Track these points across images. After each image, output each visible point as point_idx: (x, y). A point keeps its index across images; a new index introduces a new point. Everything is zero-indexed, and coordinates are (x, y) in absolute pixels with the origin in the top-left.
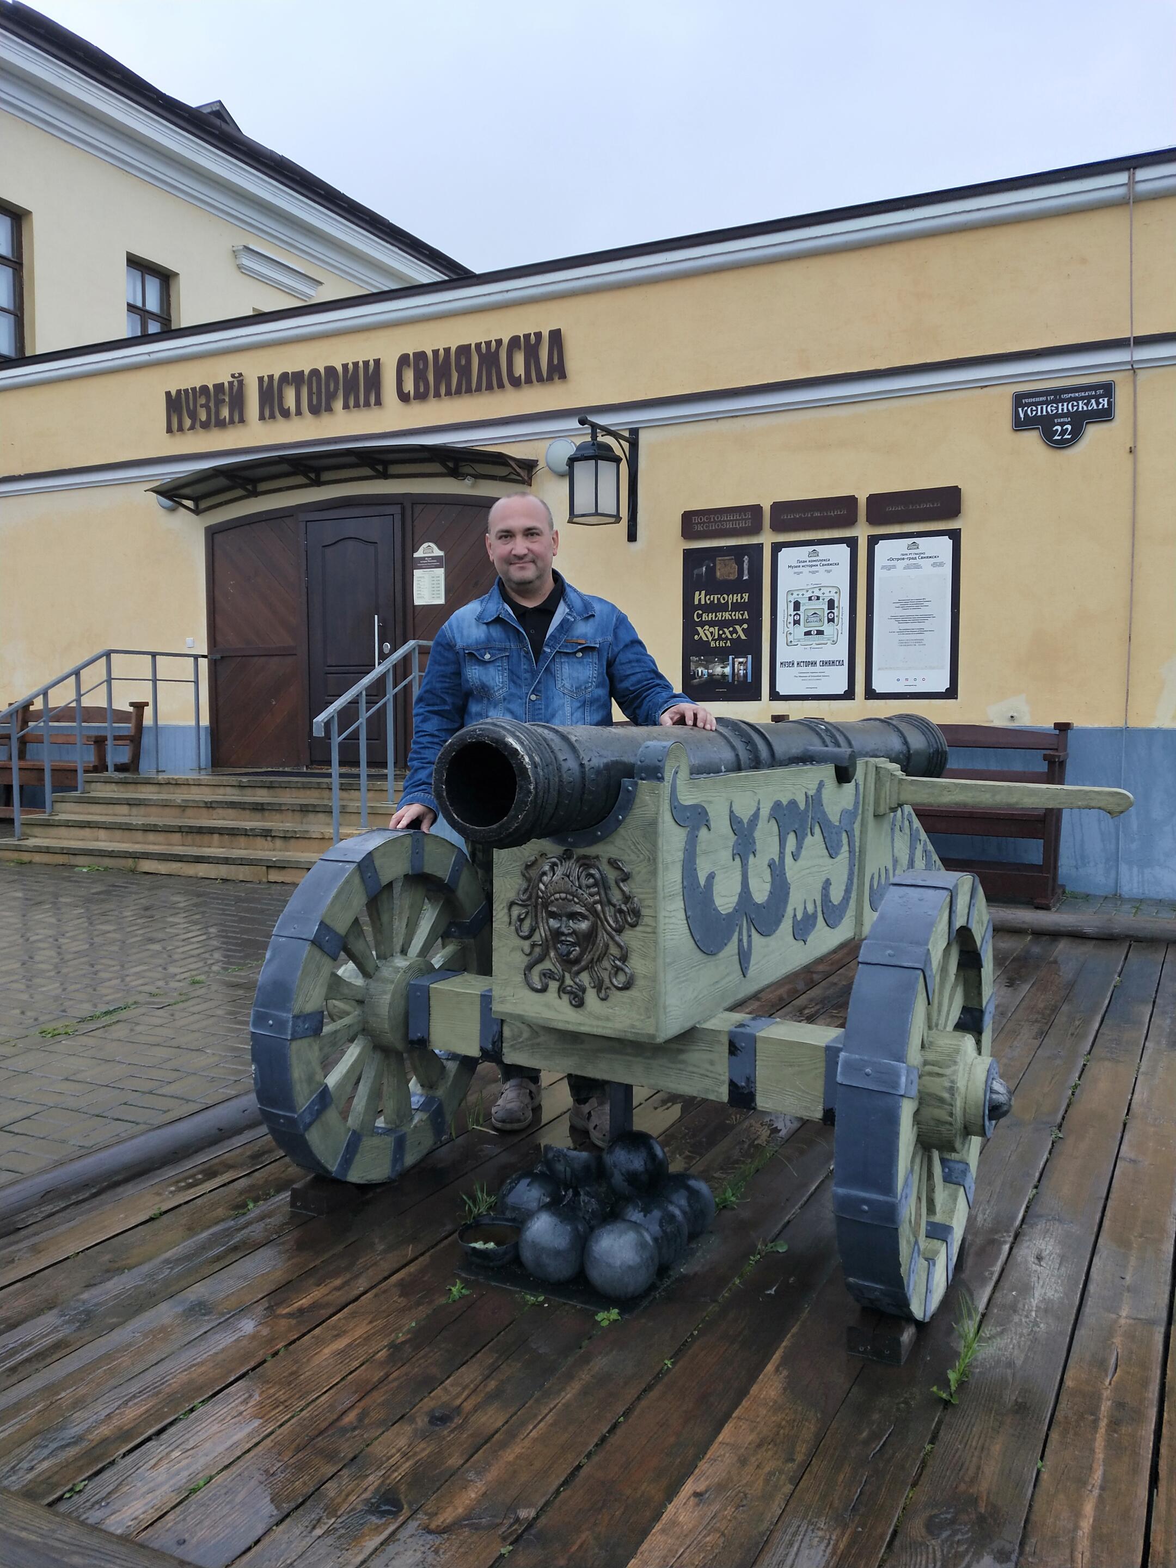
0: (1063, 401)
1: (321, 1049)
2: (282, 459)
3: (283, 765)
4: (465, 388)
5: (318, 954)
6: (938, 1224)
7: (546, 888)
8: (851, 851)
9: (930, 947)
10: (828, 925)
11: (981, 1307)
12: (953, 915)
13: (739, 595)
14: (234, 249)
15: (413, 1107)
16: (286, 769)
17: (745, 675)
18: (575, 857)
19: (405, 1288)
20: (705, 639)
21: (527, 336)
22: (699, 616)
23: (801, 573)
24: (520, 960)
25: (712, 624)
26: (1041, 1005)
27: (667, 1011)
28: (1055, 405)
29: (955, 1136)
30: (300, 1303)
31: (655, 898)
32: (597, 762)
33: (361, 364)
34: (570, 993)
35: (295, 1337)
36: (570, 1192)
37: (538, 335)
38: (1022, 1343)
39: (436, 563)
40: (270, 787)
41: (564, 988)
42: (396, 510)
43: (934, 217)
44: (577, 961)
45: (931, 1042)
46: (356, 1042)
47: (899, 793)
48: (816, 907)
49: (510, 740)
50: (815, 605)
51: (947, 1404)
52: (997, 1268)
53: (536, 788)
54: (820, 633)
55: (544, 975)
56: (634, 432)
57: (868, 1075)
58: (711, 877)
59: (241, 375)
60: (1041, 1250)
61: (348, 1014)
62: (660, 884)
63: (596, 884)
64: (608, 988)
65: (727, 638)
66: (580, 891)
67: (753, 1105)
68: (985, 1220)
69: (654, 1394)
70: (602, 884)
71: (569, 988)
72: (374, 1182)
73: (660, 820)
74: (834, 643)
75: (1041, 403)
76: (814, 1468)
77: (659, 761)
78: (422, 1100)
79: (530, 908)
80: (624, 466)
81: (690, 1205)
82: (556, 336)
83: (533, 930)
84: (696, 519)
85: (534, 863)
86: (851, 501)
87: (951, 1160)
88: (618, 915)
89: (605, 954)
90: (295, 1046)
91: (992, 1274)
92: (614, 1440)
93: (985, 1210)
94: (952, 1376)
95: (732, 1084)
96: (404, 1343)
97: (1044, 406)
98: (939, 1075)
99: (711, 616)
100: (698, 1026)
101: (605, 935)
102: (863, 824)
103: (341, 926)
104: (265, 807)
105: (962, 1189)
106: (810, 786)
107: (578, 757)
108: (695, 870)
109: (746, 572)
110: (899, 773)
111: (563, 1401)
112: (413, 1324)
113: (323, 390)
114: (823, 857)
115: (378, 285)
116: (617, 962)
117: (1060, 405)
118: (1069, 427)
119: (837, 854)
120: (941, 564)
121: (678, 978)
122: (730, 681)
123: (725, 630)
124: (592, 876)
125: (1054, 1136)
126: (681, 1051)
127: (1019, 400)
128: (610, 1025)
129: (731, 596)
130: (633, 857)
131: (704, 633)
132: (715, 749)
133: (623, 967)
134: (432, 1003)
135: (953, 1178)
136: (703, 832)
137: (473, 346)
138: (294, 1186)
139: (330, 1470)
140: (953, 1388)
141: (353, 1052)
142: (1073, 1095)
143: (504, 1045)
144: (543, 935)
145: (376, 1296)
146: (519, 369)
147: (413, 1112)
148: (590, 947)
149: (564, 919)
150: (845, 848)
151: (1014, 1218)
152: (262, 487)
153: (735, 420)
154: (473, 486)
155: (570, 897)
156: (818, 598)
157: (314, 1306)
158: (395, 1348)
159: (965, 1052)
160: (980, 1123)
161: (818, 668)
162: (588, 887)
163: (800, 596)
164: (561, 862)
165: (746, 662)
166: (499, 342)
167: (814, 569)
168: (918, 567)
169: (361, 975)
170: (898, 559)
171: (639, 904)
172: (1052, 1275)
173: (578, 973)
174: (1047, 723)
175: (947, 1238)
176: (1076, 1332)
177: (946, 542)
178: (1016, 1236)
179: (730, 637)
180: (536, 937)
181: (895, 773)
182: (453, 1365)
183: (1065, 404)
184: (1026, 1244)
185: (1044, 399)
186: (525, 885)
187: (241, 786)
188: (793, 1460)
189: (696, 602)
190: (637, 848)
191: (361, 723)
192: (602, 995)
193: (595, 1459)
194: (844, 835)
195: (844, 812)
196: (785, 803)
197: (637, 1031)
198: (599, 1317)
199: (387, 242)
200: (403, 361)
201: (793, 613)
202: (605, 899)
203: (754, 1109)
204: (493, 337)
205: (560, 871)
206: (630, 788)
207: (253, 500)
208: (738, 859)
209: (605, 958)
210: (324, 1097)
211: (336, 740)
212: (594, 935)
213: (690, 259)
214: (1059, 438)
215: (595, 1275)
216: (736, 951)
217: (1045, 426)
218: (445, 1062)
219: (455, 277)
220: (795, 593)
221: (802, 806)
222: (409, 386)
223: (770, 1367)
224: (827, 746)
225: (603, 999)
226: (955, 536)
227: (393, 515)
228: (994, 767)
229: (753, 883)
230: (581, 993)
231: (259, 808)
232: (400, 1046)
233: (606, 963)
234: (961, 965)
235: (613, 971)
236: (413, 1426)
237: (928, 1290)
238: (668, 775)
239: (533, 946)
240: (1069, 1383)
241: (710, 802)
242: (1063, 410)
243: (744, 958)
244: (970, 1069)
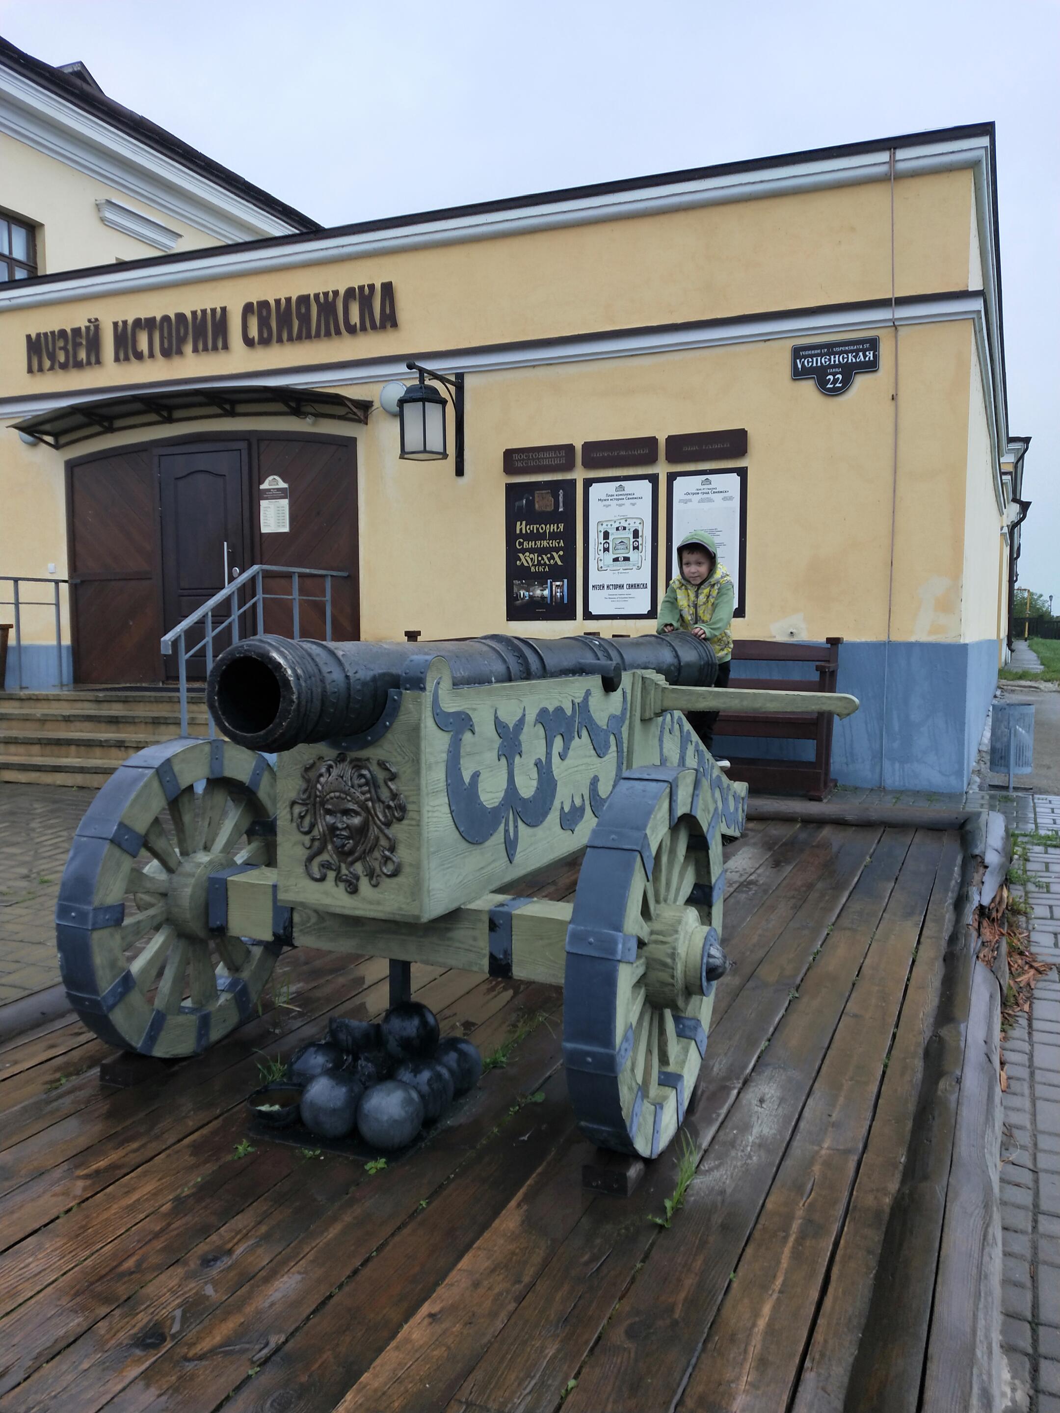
0: (835, 354)
1: (123, 938)
2: (135, 398)
3: (141, 681)
4: (305, 335)
5: (117, 852)
6: (669, 1073)
7: (323, 788)
8: (619, 751)
9: (648, 831)
10: (596, 816)
11: (705, 1144)
12: (673, 804)
13: (556, 525)
14: (97, 202)
15: (219, 988)
16: (144, 685)
17: (562, 597)
18: (348, 759)
19: (196, 1149)
20: (526, 564)
21: (361, 288)
22: (521, 544)
23: (610, 505)
24: (302, 853)
25: (532, 551)
26: (799, 883)
27: (431, 894)
28: (828, 357)
29: (677, 995)
30: (97, 1165)
31: (419, 795)
32: (364, 675)
33: (209, 311)
34: (346, 881)
35: (89, 1195)
36: (350, 1058)
37: (372, 287)
38: (735, 1174)
39: (280, 494)
40: (125, 701)
41: (340, 877)
42: (243, 445)
43: (723, 188)
44: (351, 852)
45: (657, 914)
46: (160, 931)
47: (662, 701)
48: (583, 800)
49: (275, 655)
50: (622, 534)
51: (661, 1227)
52: (723, 1111)
53: (299, 698)
54: (627, 559)
55: (323, 866)
56: (460, 377)
57: (590, 943)
58: (476, 776)
59: (97, 320)
60: (764, 1094)
61: (152, 905)
62: (423, 782)
63: (367, 784)
64: (378, 876)
65: (545, 564)
66: (352, 790)
67: (510, 974)
68: (720, 1070)
69: (406, 1231)
70: (372, 783)
71: (344, 877)
72: (180, 1056)
73: (422, 725)
74: (639, 568)
75: (817, 355)
76: (538, 1287)
77: (422, 673)
78: (228, 981)
79: (309, 806)
80: (450, 408)
81: (459, 1065)
82: (388, 288)
83: (312, 826)
84: (516, 456)
85: (313, 766)
86: (652, 442)
87: (685, 1018)
88: (387, 811)
89: (376, 845)
90: (96, 936)
91: (719, 1115)
92: (366, 1272)
93: (721, 1061)
94: (668, 1204)
95: (492, 957)
96: (188, 1196)
97: (819, 358)
98: (663, 943)
99: (532, 544)
100: (462, 907)
101: (376, 829)
102: (631, 728)
103: (141, 825)
104: (120, 720)
105: (693, 1043)
106: (576, 695)
107: (344, 669)
108: (460, 769)
109: (561, 504)
110: (665, 684)
111: (325, 1241)
112: (199, 1180)
113: (174, 334)
114: (591, 756)
115: (233, 237)
116: (387, 853)
117: (832, 357)
118: (840, 376)
119: (605, 754)
120: (731, 498)
121: (443, 865)
122: (549, 602)
123: (544, 556)
124: (362, 776)
125: (791, 996)
126: (448, 930)
127: (797, 352)
128: (380, 908)
129: (548, 526)
130: (399, 759)
131: (525, 559)
132: (486, 662)
133: (391, 856)
134: (229, 893)
135: (685, 1032)
136: (467, 736)
137: (312, 296)
138: (104, 1062)
139: (103, 1310)
140: (669, 1214)
141: (158, 940)
142: (814, 960)
143: (294, 930)
144: (321, 830)
145: (169, 1156)
146: (355, 318)
147: (219, 993)
148: (363, 840)
149: (339, 815)
150: (613, 748)
151: (745, 1067)
152: (118, 423)
153: (549, 368)
154: (314, 424)
155: (343, 796)
156: (625, 528)
157: (113, 1167)
158: (179, 1202)
159: (686, 924)
160: (698, 983)
161: (625, 591)
162: (360, 786)
163: (609, 526)
164: (336, 765)
165: (563, 585)
166: (336, 293)
167: (620, 502)
168: (710, 500)
169: (164, 871)
170: (693, 494)
171: (404, 800)
172: (770, 1115)
173: (352, 863)
174: (820, 638)
175: (677, 1085)
176: (783, 1163)
177: (735, 479)
178: (745, 1082)
179: (548, 563)
180: (315, 832)
181: (659, 683)
182: (228, 1214)
183: (837, 356)
184: (751, 1089)
185: (819, 351)
186: (304, 786)
187: (98, 701)
188: (520, 1282)
189: (518, 532)
190: (403, 751)
191: (208, 642)
192: (374, 882)
193: (346, 1289)
194: (612, 738)
195: (612, 717)
196: (551, 709)
197: (403, 913)
198: (367, 1167)
199: (243, 198)
200: (248, 309)
201: (603, 542)
202: (375, 797)
203: (511, 978)
204: (330, 289)
205: (335, 772)
206: (396, 697)
207: (109, 436)
208: (503, 760)
209: (376, 849)
210: (127, 981)
211: (184, 657)
212: (366, 828)
213: (507, 220)
214: (832, 386)
215: (366, 1129)
216: (503, 840)
217: (819, 376)
218: (251, 947)
219: (305, 230)
220: (605, 524)
221: (569, 712)
222: (254, 332)
223: (513, 1203)
224: (599, 659)
225: (375, 886)
226: (742, 473)
227: (240, 450)
228: (776, 676)
229: (519, 781)
230: (355, 881)
231: (114, 721)
232: (201, 933)
233: (377, 854)
234: (689, 848)
235: (382, 861)
236: (186, 1269)
237: (655, 1131)
238: (430, 685)
239: (313, 840)
240: (769, 1206)
241: (475, 710)
242: (835, 361)
243: (510, 846)
244: (691, 937)
